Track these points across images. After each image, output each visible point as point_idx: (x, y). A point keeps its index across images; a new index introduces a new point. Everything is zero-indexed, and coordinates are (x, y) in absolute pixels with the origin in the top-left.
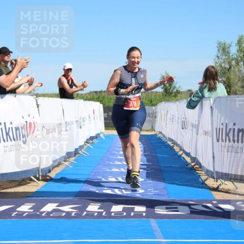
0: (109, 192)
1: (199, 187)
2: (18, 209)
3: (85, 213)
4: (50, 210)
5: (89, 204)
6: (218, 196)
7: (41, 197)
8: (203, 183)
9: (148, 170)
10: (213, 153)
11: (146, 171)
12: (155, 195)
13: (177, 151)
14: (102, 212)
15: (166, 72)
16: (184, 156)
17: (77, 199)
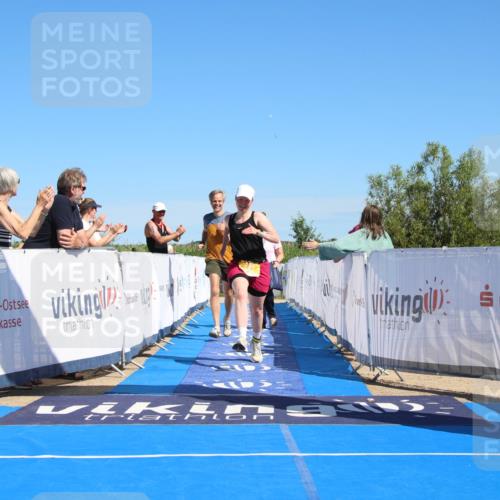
0: (222, 385)
1: (348, 379)
2: (94, 411)
3: (188, 416)
4: (139, 412)
5: (193, 403)
6: (375, 390)
7: (126, 393)
8: (354, 372)
9: (276, 355)
10: (368, 330)
11: (273, 356)
12: (286, 389)
13: (317, 326)
14: (212, 415)
15: (299, 214)
16: (327, 333)
17: (176, 395)
